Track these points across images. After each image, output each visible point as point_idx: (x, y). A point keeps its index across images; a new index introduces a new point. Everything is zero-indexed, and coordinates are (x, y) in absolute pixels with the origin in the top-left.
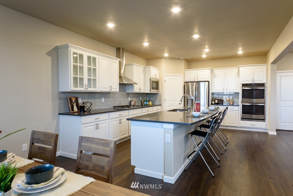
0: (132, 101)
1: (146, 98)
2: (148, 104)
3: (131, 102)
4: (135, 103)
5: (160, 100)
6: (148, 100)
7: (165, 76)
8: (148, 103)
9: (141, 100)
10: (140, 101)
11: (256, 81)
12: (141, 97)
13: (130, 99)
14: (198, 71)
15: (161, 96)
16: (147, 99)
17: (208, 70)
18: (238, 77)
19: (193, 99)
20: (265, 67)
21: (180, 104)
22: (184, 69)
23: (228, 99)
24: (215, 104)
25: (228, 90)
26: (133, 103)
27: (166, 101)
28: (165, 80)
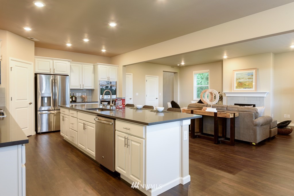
7: (11, 60)
11: (110, 79)
14: (55, 61)
17: (67, 62)
18: (93, 74)
19: (50, 97)
20: (116, 68)
21: (30, 104)
22: (35, 55)
23: (83, 96)
24: (72, 102)
25: (85, 86)
27: (12, 100)
28: (11, 68)
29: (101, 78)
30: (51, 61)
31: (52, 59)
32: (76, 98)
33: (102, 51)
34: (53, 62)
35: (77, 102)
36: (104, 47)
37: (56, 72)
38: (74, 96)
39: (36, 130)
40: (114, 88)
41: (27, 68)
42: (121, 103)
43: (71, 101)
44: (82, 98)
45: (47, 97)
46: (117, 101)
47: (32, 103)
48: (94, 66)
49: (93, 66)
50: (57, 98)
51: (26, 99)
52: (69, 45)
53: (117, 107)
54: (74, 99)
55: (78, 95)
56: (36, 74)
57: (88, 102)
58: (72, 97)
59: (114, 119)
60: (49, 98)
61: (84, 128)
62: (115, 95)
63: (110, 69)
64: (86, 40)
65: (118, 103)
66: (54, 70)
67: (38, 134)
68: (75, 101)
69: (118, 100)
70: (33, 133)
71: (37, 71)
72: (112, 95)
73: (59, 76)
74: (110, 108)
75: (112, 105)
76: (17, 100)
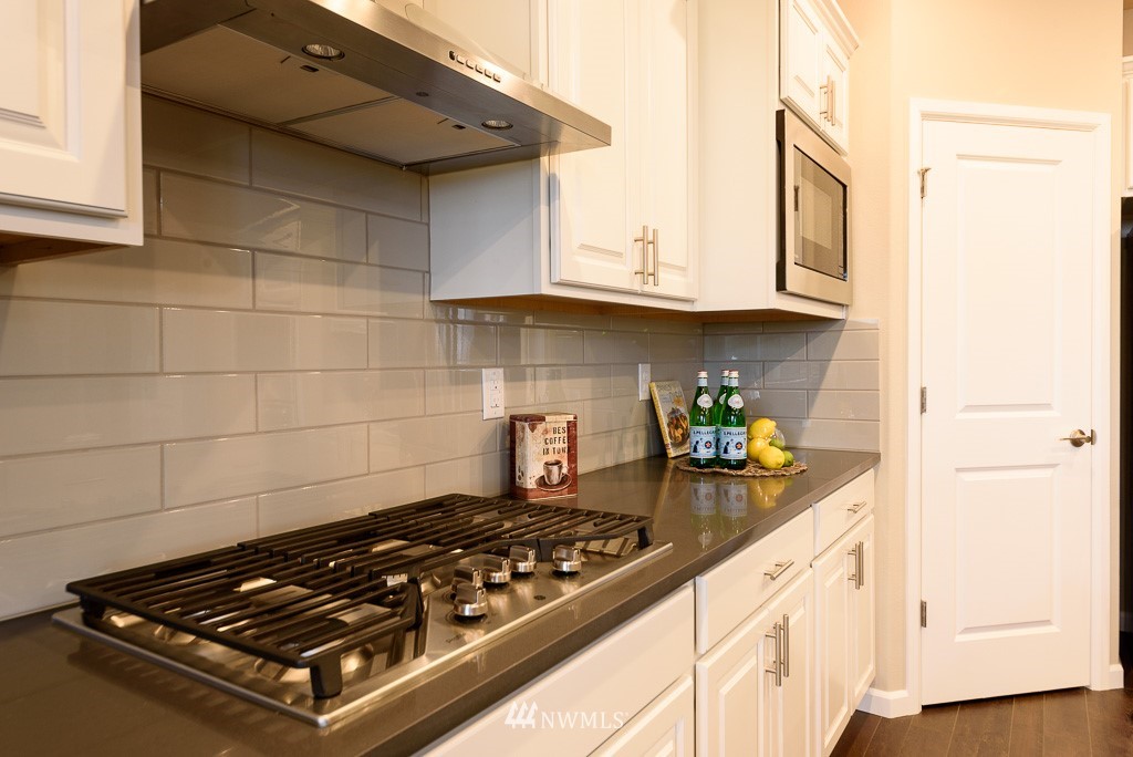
0: (535, 419)
1: (716, 375)
2: (742, 455)
3: (511, 434)
4: (572, 458)
5: (867, 402)
6: (736, 402)
7: (926, 116)
8: (736, 443)
9: (651, 403)
10: (638, 416)
12: (644, 372)
13: (495, 397)
15: (869, 360)
16: (728, 391)
21: (1076, 443)
26: (546, 452)
27: (928, 407)
28: (924, 173)
47: (1092, 440)
51: (1047, 406)
76: (969, 408)
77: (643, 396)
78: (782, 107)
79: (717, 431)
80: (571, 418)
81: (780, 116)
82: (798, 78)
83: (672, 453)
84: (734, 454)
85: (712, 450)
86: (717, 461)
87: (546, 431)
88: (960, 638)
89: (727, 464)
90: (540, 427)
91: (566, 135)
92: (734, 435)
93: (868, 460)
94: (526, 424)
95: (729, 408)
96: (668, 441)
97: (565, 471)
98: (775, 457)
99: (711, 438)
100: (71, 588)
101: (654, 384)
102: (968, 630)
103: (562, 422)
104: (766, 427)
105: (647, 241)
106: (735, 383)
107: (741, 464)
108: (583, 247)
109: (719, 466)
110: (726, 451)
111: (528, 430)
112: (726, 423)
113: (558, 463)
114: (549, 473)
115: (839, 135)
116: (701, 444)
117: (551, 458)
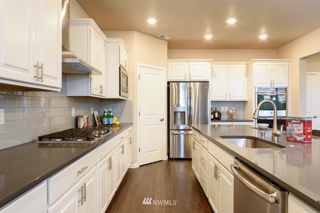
2: (113, 122)
3: (77, 119)
4: (88, 123)
5: (131, 116)
6: (111, 114)
7: (140, 66)
11: (276, 83)
12: (92, 109)
14: (191, 63)
15: (131, 107)
17: (207, 63)
18: (246, 78)
19: (185, 112)
20: (287, 64)
21: (161, 120)
22: (168, 59)
23: (231, 111)
24: (215, 119)
25: (233, 97)
26: (84, 122)
27: (140, 115)
28: (139, 76)
29: (259, 83)
30: (187, 64)
31: (188, 62)
32: (220, 114)
33: (260, 39)
34: (189, 64)
35: (222, 120)
36: (263, 30)
37: (193, 79)
38: (217, 112)
39: (169, 154)
40: (281, 99)
41: (158, 75)
42: (300, 130)
43: (212, 117)
44: (228, 114)
45: (180, 112)
46: (289, 125)
47: (163, 120)
48: (247, 65)
49: (245, 66)
50: (193, 113)
51: (157, 115)
52: (208, 37)
53: (290, 139)
54: (216, 116)
55: (223, 109)
56: (168, 83)
57: (237, 120)
58: (213, 113)
59: (284, 188)
60: (183, 113)
61: (215, 175)
62: (284, 111)
63: (275, 66)
64: (231, 21)
65: (293, 130)
66: (190, 75)
67: (170, 159)
68: (218, 119)
69: (294, 121)
70: (165, 158)
71: (171, 79)
72: (278, 109)
73: (198, 83)
74: (273, 139)
75: (278, 132)
76: (146, 115)
77: (92, 114)
78: (120, 66)
79: (108, 119)
80: (88, 116)
81: (120, 67)
82: (122, 61)
83: (98, 124)
84: (111, 123)
85: (107, 122)
86: (108, 124)
87: (84, 118)
88: (145, 154)
89: (110, 124)
90: (83, 118)
91: (93, 72)
92: (111, 119)
93: (131, 124)
94: (81, 117)
95: (110, 115)
96: (97, 122)
97: (87, 125)
98: (118, 123)
99: (107, 120)
100: (38, 137)
101: (94, 111)
102: (146, 152)
103: (86, 117)
104: (116, 118)
105: (101, 87)
106: (111, 111)
107: (112, 124)
108: (95, 89)
109: (108, 125)
110: (110, 122)
111: (81, 118)
112: (110, 117)
113: (85, 124)
114: (84, 125)
115: (126, 69)
116: (105, 121)
117: (85, 123)
